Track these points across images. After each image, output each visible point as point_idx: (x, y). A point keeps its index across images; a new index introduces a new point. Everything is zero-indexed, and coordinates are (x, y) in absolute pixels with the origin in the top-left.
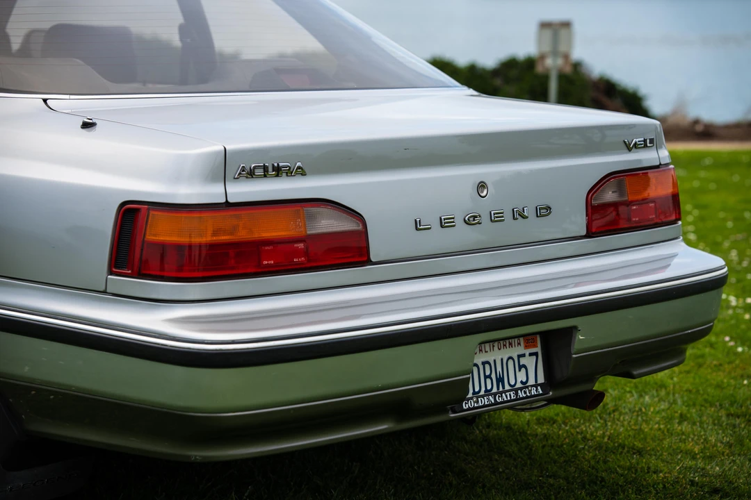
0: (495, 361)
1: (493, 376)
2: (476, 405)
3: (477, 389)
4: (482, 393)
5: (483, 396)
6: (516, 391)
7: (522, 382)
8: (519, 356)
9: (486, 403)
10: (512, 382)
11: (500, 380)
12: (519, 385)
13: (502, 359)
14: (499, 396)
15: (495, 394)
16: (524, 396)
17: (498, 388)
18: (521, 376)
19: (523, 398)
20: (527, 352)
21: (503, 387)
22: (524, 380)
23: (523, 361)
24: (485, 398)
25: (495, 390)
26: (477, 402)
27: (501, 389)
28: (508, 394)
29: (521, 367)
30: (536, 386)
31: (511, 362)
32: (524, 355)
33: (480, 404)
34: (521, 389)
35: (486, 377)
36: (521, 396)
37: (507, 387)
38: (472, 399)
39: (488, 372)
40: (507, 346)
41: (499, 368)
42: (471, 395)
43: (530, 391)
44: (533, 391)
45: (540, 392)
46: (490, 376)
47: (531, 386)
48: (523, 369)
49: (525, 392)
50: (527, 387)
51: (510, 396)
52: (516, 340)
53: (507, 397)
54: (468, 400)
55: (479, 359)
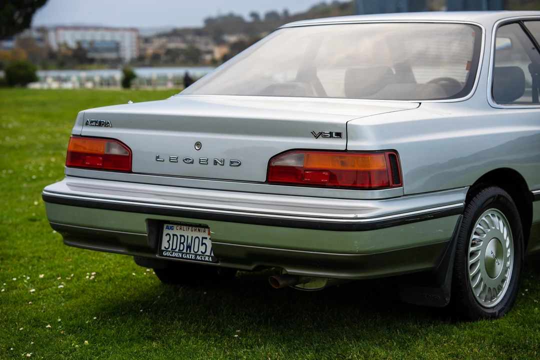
0: (188, 236)
1: (185, 244)
2: (170, 255)
3: (174, 248)
4: (177, 250)
5: (176, 252)
6: (196, 256)
7: (202, 252)
8: (203, 238)
9: (177, 256)
10: (196, 250)
11: (189, 247)
12: (199, 253)
13: (192, 237)
14: (185, 255)
15: (183, 253)
17: (187, 251)
18: (202, 249)
19: (199, 260)
21: (190, 251)
22: (204, 251)
23: (204, 241)
24: (177, 254)
25: (185, 251)
26: (172, 254)
27: (188, 252)
28: (191, 255)
29: (203, 244)
30: (209, 257)
31: (197, 240)
32: (206, 238)
33: (173, 256)
34: (199, 255)
35: (181, 243)
37: (192, 252)
38: (169, 251)
39: (182, 241)
40: (197, 231)
41: (189, 241)
42: (170, 249)
43: (205, 258)
44: (207, 259)
45: (211, 260)
46: (183, 243)
47: (206, 256)
48: (204, 246)
49: (201, 258)
50: (204, 255)
51: (192, 256)
52: (203, 229)
53: (189, 256)
54: (167, 251)
55: (178, 233)
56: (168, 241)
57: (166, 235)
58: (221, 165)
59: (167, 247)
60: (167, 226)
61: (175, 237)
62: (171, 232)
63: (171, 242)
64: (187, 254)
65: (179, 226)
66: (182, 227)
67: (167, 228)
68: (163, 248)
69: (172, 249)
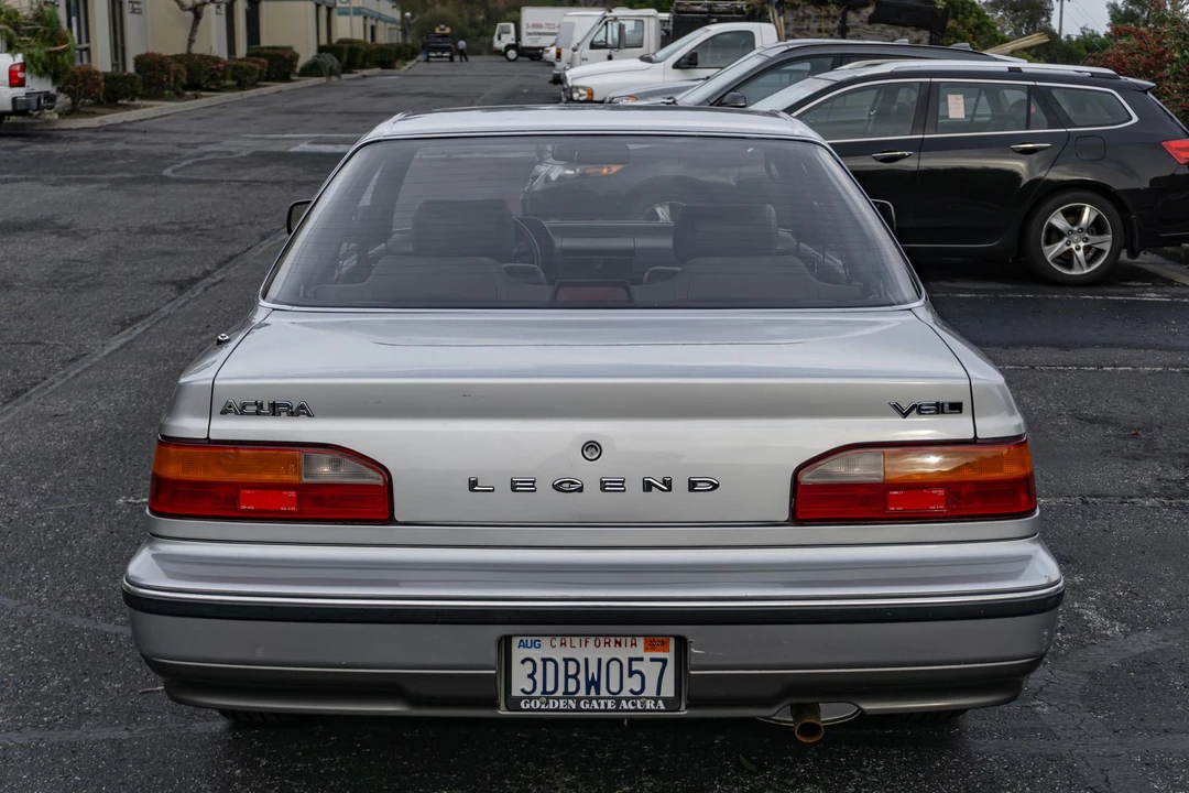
0: (586, 660)
1: (582, 677)
2: (543, 706)
3: (550, 688)
4: (559, 693)
5: (558, 699)
6: (618, 701)
7: (631, 691)
8: (631, 660)
9: (561, 707)
10: (614, 688)
11: (593, 683)
12: (625, 694)
13: (600, 660)
14: (585, 703)
15: (579, 700)
16: (632, 708)
17: (588, 692)
18: (633, 684)
19: (629, 710)
20: (648, 656)
21: (598, 692)
22: (637, 689)
23: (636, 666)
24: (562, 701)
25: (582, 693)
26: (548, 703)
27: (593, 693)
28: (602, 702)
29: (631, 673)
30: (656, 700)
31: (615, 667)
32: (641, 659)
33: (551, 707)
34: (627, 699)
35: (567, 677)
36: (626, 707)
37: (604, 693)
38: (538, 698)
39: (572, 671)
40: (612, 644)
41: (593, 669)
42: (538, 693)
43: (643, 704)
44: (650, 705)
45: (662, 707)
46: (575, 677)
47: (648, 698)
48: (637, 677)
49: (634, 704)
50: (639, 698)
51: (606, 705)
52: (629, 639)
53: (599, 705)
54: (531, 699)
55: (559, 654)
56: (531, 676)
57: (523, 662)
58: (663, 490)
59: (529, 689)
60: (522, 641)
61: (550, 666)
62: (536, 654)
63: (539, 677)
64: (591, 699)
65: (559, 639)
66: (568, 639)
67: (523, 645)
68: (516, 692)
69: (544, 692)
